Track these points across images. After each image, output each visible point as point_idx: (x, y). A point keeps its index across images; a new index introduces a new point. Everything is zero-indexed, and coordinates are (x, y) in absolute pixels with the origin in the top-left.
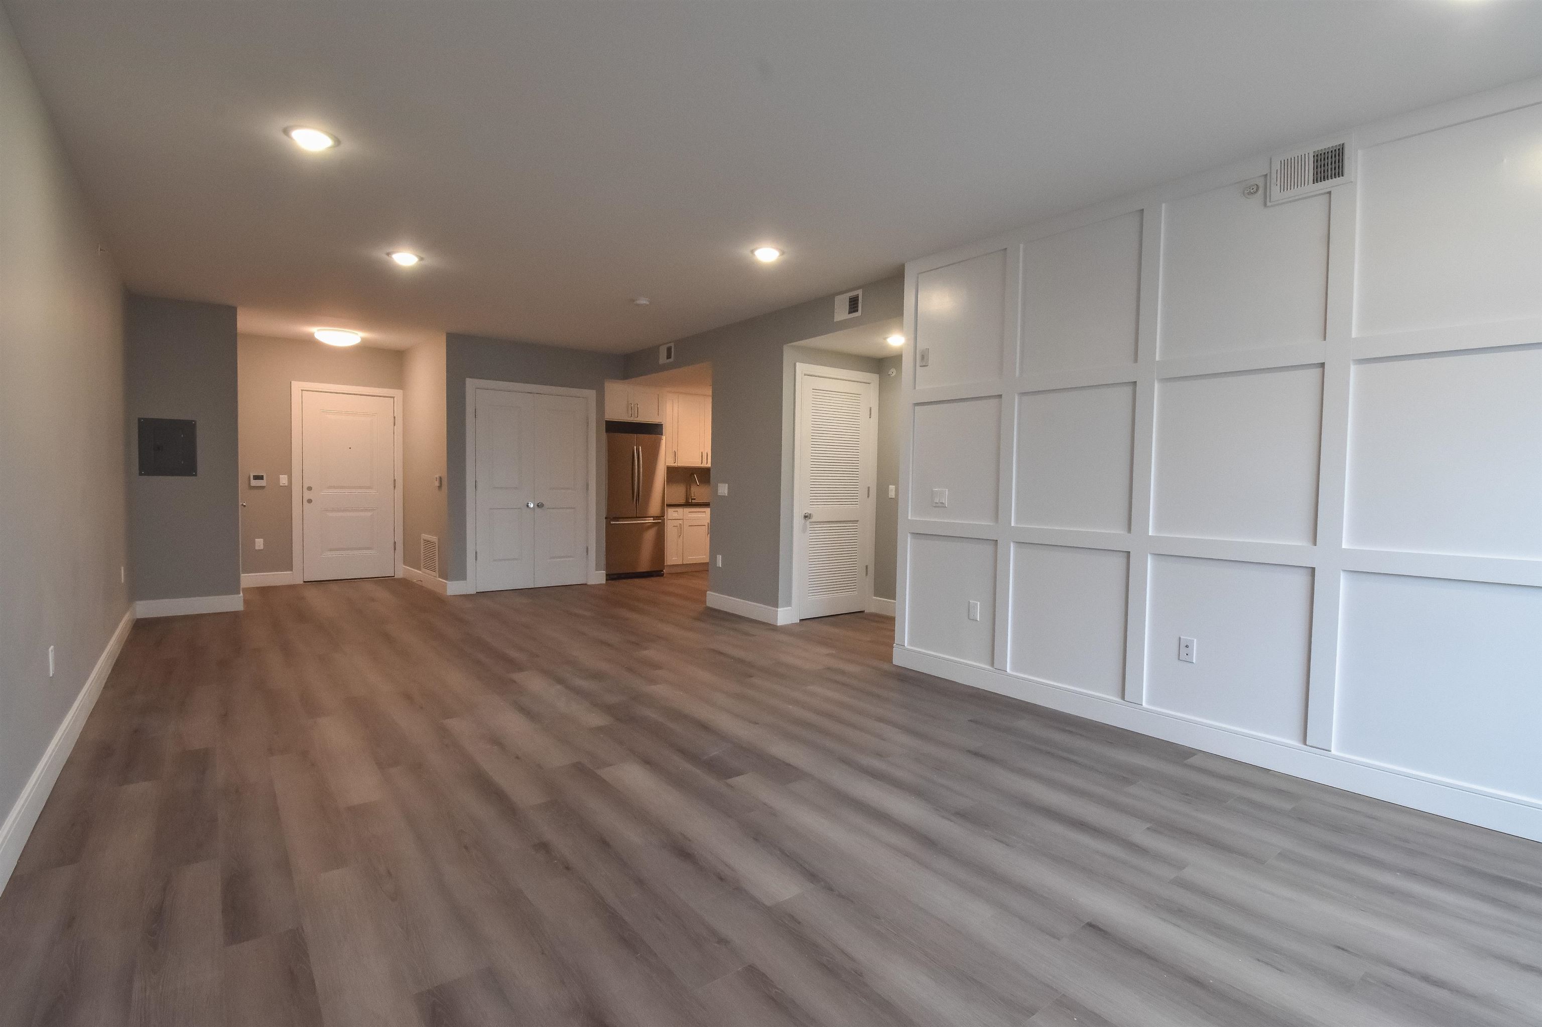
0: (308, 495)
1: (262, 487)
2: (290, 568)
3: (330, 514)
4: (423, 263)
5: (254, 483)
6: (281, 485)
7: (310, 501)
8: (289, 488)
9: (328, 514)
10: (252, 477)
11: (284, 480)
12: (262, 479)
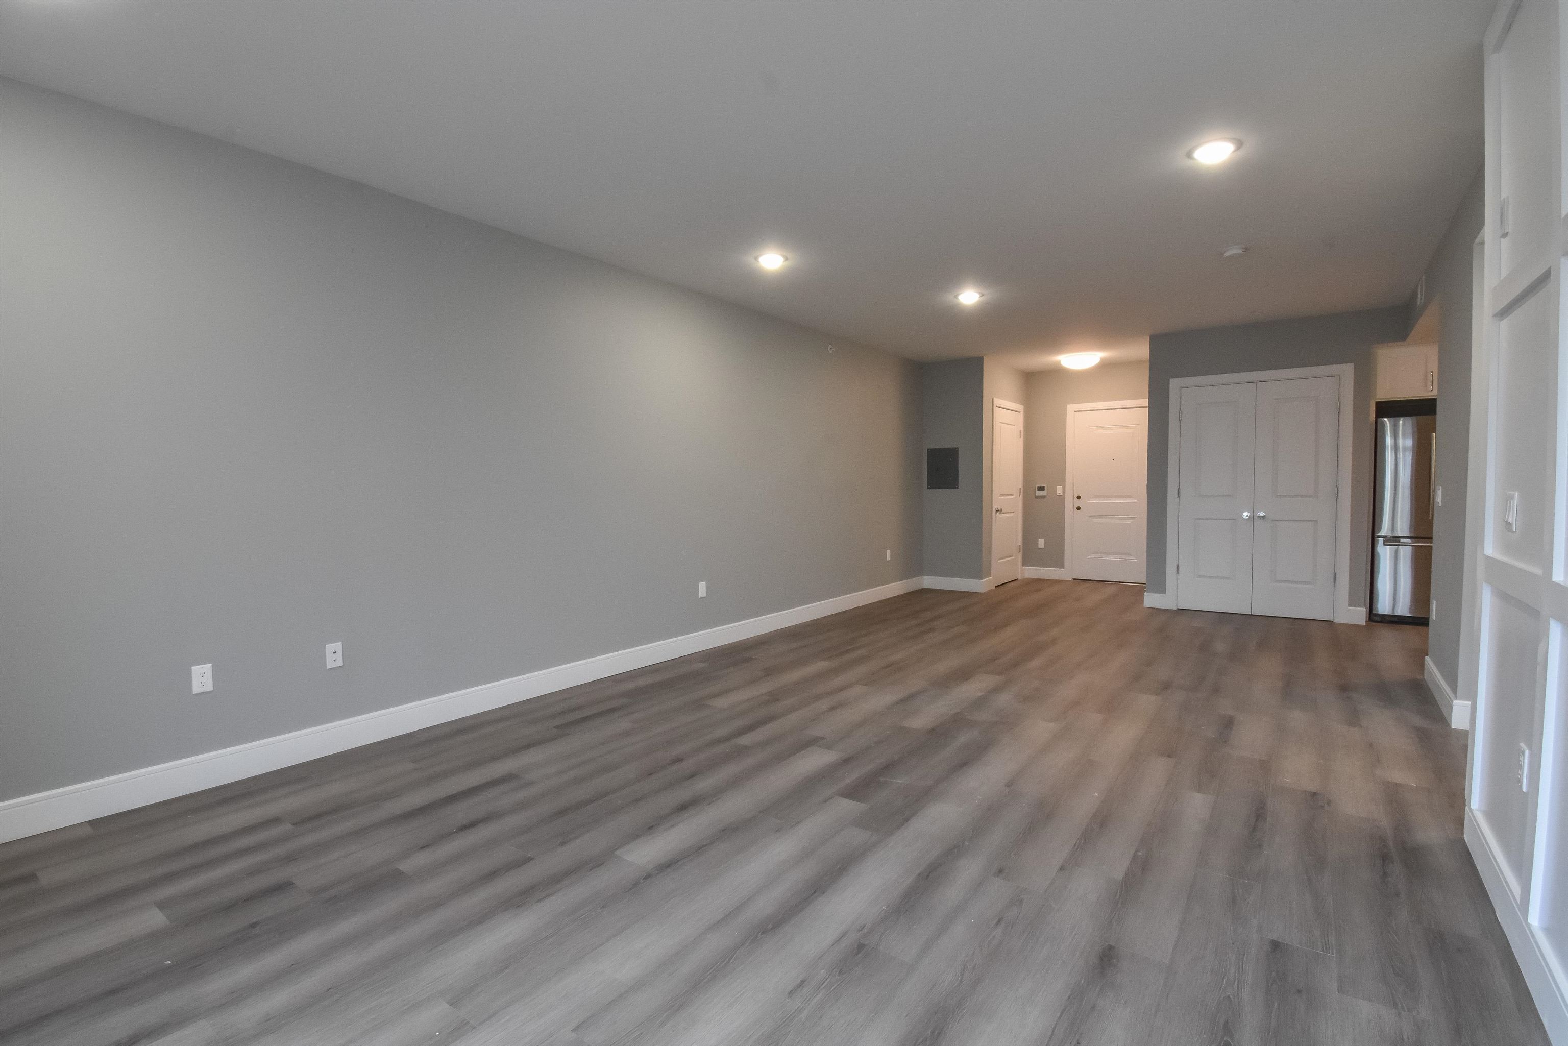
0: (1078, 503)
1: (1045, 497)
2: (1062, 566)
3: (1095, 521)
4: (983, 298)
5: (1039, 493)
6: (1058, 494)
7: (1079, 508)
8: (1062, 498)
9: (1093, 520)
10: (1037, 489)
11: (1059, 490)
12: (1044, 490)
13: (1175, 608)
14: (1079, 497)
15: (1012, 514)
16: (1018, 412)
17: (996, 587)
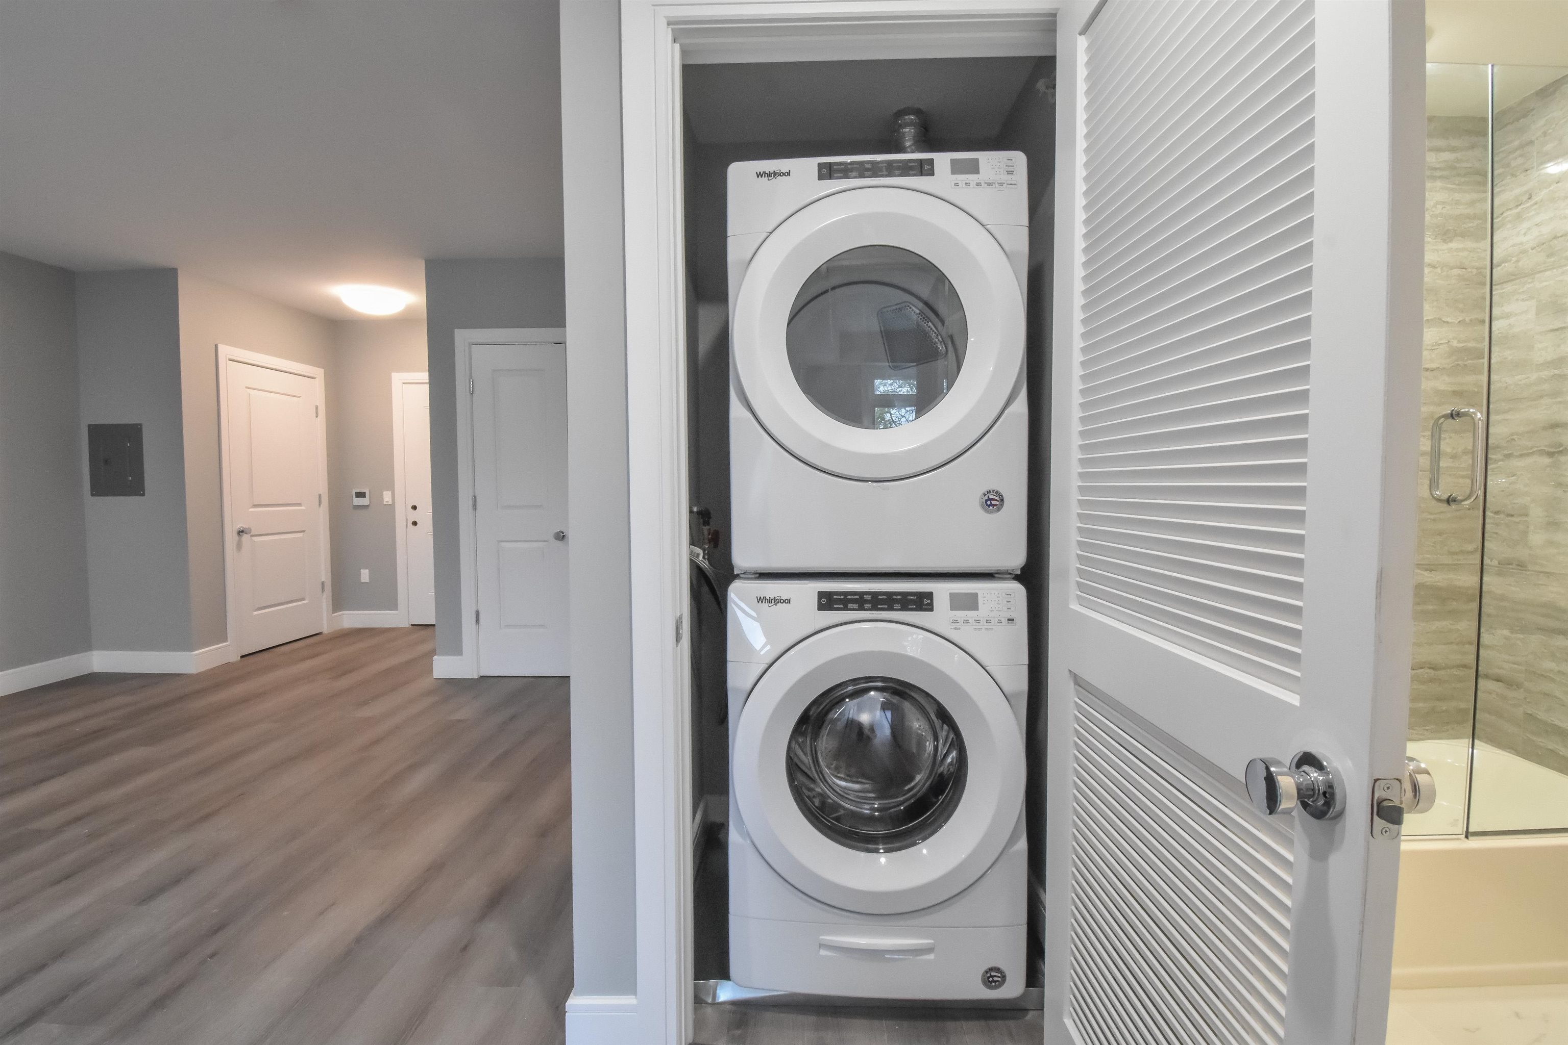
0: (414, 516)
1: (366, 507)
2: (395, 607)
5: (357, 502)
6: (385, 503)
7: (415, 523)
8: (392, 507)
10: (354, 496)
11: (387, 497)
12: (365, 497)
13: (476, 677)
14: (414, 508)
15: (300, 535)
16: (311, 378)
17: (242, 657)
